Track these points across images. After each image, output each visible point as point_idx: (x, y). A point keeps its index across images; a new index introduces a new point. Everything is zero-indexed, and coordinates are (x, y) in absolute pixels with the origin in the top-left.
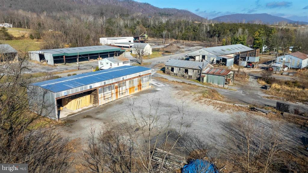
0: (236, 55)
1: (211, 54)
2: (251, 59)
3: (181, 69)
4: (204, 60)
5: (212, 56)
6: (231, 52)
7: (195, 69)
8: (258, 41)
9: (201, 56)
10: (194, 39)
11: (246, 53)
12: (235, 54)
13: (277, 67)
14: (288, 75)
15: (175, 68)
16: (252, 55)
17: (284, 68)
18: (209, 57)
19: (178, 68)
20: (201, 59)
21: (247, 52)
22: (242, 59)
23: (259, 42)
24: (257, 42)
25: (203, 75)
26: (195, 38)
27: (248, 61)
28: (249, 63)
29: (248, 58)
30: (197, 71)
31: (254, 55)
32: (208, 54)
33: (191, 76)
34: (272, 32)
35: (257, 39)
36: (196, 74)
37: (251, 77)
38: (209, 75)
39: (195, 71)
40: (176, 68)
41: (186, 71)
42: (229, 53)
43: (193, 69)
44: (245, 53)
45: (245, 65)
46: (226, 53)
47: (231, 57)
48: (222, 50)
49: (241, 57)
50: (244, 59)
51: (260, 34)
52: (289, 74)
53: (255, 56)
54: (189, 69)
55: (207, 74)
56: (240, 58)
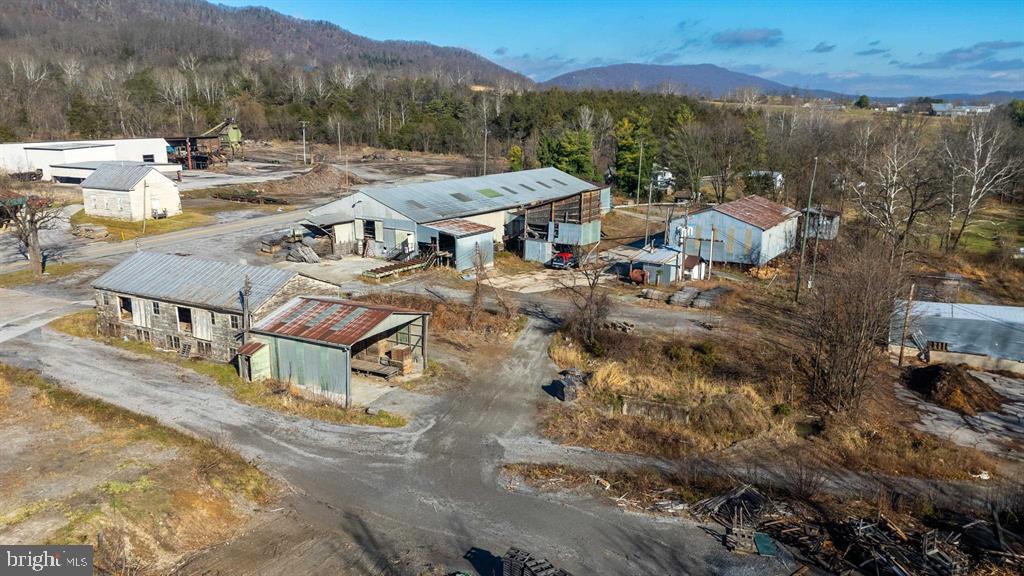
0: (515, 217)
1: (396, 216)
2: (567, 234)
3: (162, 305)
4: (371, 242)
5: (399, 224)
6: (498, 204)
7: (220, 310)
8: (633, 153)
9: (360, 224)
10: (443, 147)
11: (547, 208)
12: (515, 210)
13: (659, 265)
14: (692, 305)
15: (135, 302)
16: (570, 217)
17: (690, 269)
18: (389, 230)
19: (151, 302)
20: (361, 235)
21: (550, 203)
22: (536, 233)
23: (632, 159)
24: (628, 156)
25: (255, 339)
26: (444, 143)
27: (558, 241)
28: (562, 249)
29: (557, 227)
30: (229, 316)
31: (575, 217)
32: (383, 216)
33: (209, 346)
34: (676, 119)
35: (628, 148)
36: (226, 334)
37: (532, 321)
38: (279, 340)
39: (219, 317)
40: (142, 300)
41: (185, 316)
42: (481, 210)
43: (213, 309)
44: (543, 209)
45: (547, 259)
46: (468, 206)
47: (479, 226)
48: (455, 196)
49: (530, 225)
50: (542, 231)
51: (638, 127)
52: (696, 303)
53: (580, 219)
54: (192, 309)
55: (273, 332)
56: (528, 229)
